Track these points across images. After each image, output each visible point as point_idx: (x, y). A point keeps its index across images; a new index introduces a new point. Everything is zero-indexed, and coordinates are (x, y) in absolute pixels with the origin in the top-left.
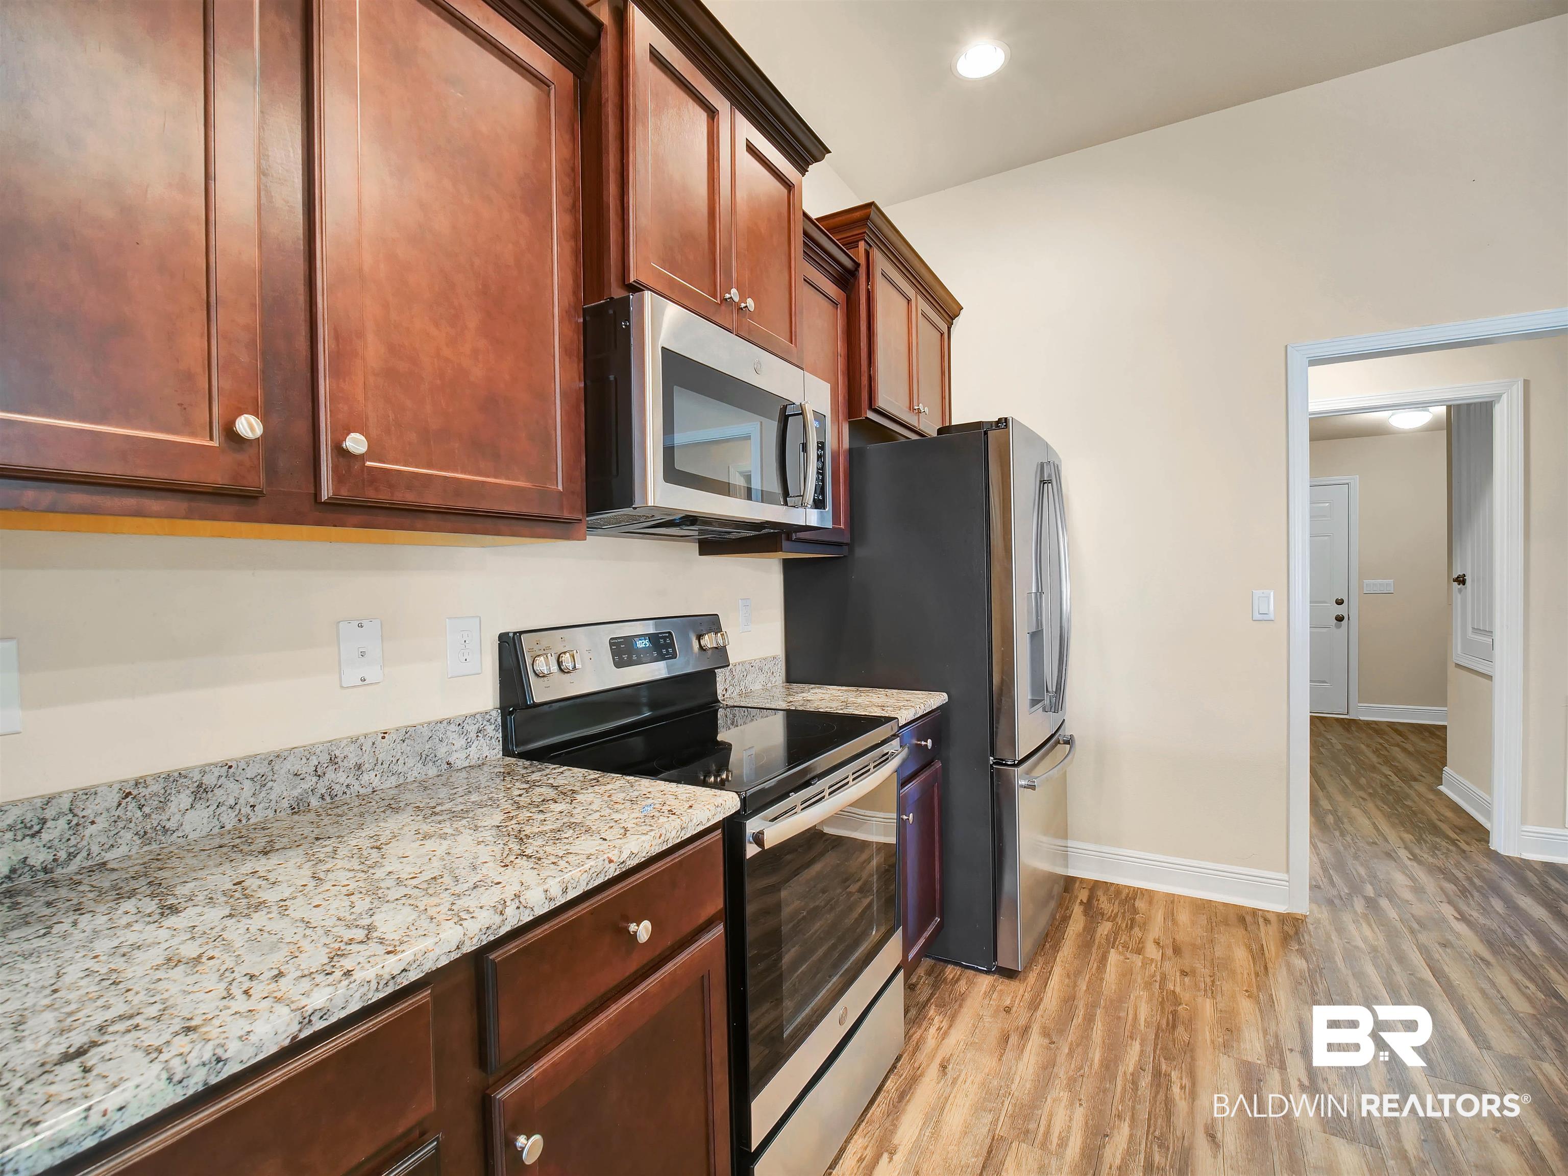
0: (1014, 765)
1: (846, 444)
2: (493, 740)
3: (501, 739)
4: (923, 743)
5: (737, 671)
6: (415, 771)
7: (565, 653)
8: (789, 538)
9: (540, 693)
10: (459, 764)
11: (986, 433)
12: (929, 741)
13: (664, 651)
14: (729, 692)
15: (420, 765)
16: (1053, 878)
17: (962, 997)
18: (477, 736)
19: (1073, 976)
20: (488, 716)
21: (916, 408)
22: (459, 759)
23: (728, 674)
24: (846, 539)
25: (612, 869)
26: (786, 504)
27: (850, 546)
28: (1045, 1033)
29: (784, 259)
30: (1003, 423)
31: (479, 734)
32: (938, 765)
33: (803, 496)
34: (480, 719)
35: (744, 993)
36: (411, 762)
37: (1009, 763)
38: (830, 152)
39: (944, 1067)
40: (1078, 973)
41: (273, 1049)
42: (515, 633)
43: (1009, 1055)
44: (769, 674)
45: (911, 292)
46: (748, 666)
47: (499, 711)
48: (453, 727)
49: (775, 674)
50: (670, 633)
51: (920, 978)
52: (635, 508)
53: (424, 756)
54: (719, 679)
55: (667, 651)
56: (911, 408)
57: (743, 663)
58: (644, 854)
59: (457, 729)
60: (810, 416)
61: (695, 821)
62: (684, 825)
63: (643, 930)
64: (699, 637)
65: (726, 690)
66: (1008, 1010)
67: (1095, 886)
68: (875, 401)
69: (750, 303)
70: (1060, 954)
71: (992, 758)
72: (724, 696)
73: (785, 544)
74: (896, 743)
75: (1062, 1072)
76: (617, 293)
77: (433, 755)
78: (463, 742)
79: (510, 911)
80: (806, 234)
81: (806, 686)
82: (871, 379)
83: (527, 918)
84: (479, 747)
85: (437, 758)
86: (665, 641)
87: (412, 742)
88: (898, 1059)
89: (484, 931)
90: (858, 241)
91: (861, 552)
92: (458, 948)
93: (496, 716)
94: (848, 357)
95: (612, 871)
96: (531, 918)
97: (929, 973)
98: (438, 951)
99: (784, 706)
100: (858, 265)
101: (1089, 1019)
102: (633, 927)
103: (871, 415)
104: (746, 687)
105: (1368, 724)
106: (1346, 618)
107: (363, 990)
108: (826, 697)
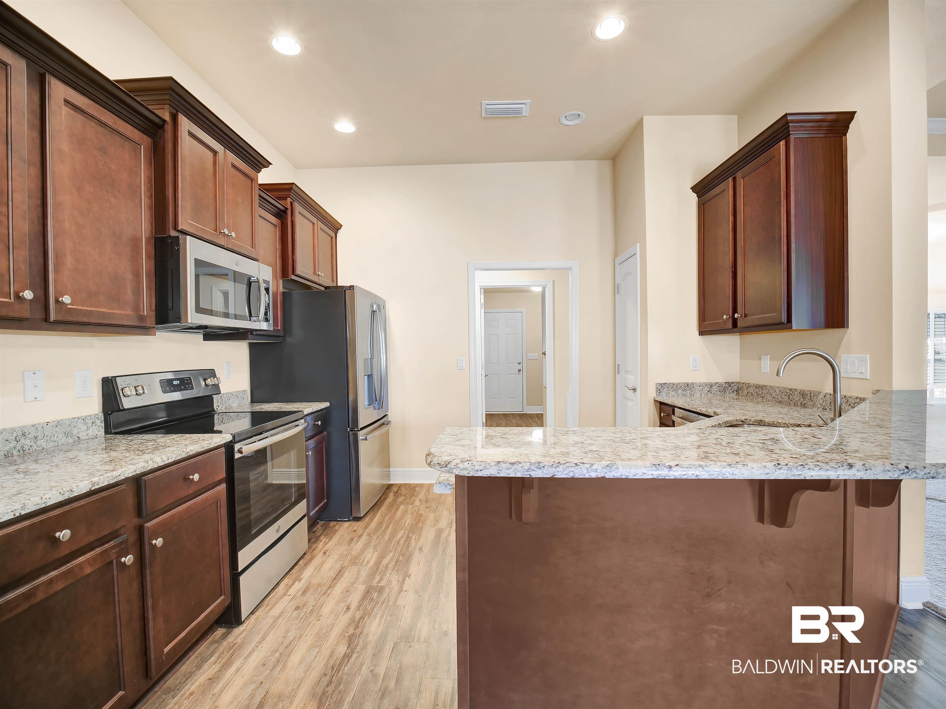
0: (358, 431)
1: (281, 289)
2: (100, 427)
3: (104, 427)
4: (317, 423)
5: (224, 397)
6: (62, 440)
7: (138, 386)
8: (252, 334)
9: (127, 403)
10: (83, 438)
11: (345, 291)
12: (320, 422)
13: (187, 386)
14: (220, 407)
15: (65, 438)
16: (383, 485)
17: (336, 531)
18: (92, 425)
19: (383, 516)
20: (97, 416)
21: (317, 273)
22: (83, 435)
23: (219, 398)
24: (281, 334)
25: (184, 454)
26: (250, 320)
27: (284, 337)
28: (369, 535)
29: (250, 212)
30: (351, 288)
31: (93, 424)
32: (325, 433)
33: (258, 317)
34: (93, 417)
35: (234, 511)
36: (60, 436)
37: (356, 430)
38: (271, 164)
39: (325, 553)
40: (386, 515)
41: (84, 491)
42: (112, 377)
43: (353, 544)
44: (241, 399)
45: (315, 220)
46: (230, 395)
47: (103, 414)
48: (80, 421)
49: (244, 399)
50: (190, 378)
51: (318, 528)
52: (182, 323)
53: (67, 434)
54: (215, 401)
55: (189, 386)
56: (315, 273)
57: (227, 393)
58: (195, 451)
59: (82, 421)
60: (261, 281)
61: (214, 442)
62: (210, 443)
63: (196, 477)
64: (205, 380)
65: (218, 406)
66: (355, 531)
67: (400, 486)
68: (295, 271)
69: (233, 234)
70: (381, 510)
71: (349, 429)
72: (217, 409)
73: (250, 336)
74: (303, 421)
75: (372, 545)
76: (173, 233)
77: (71, 433)
78: (85, 428)
79: (150, 462)
80: (260, 196)
81: (261, 404)
82: (293, 261)
83: (156, 466)
84: (93, 430)
85: (73, 435)
86: (187, 381)
87: (61, 427)
88: (304, 554)
89: (143, 467)
90: (287, 198)
91: (288, 339)
92: (135, 471)
93: (101, 415)
94: (282, 249)
95: (184, 455)
96: (157, 466)
97: (322, 526)
98: (129, 471)
99: (250, 411)
100: (287, 209)
101: (387, 528)
102: (191, 477)
103: (293, 277)
104: (229, 405)
105: (529, 414)
106: (522, 370)
107: (108, 479)
108: (272, 407)
